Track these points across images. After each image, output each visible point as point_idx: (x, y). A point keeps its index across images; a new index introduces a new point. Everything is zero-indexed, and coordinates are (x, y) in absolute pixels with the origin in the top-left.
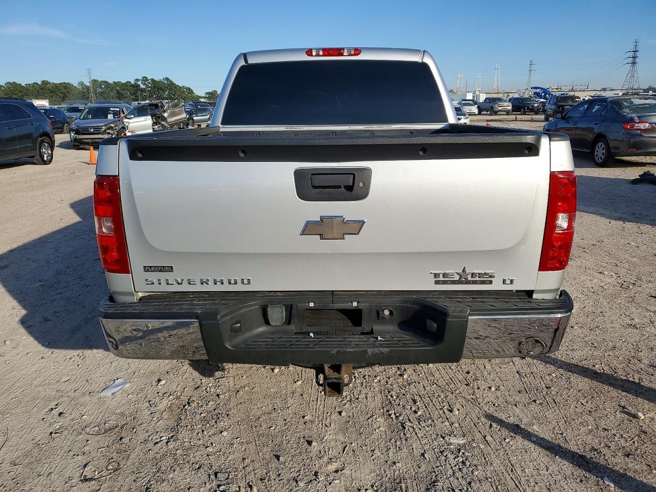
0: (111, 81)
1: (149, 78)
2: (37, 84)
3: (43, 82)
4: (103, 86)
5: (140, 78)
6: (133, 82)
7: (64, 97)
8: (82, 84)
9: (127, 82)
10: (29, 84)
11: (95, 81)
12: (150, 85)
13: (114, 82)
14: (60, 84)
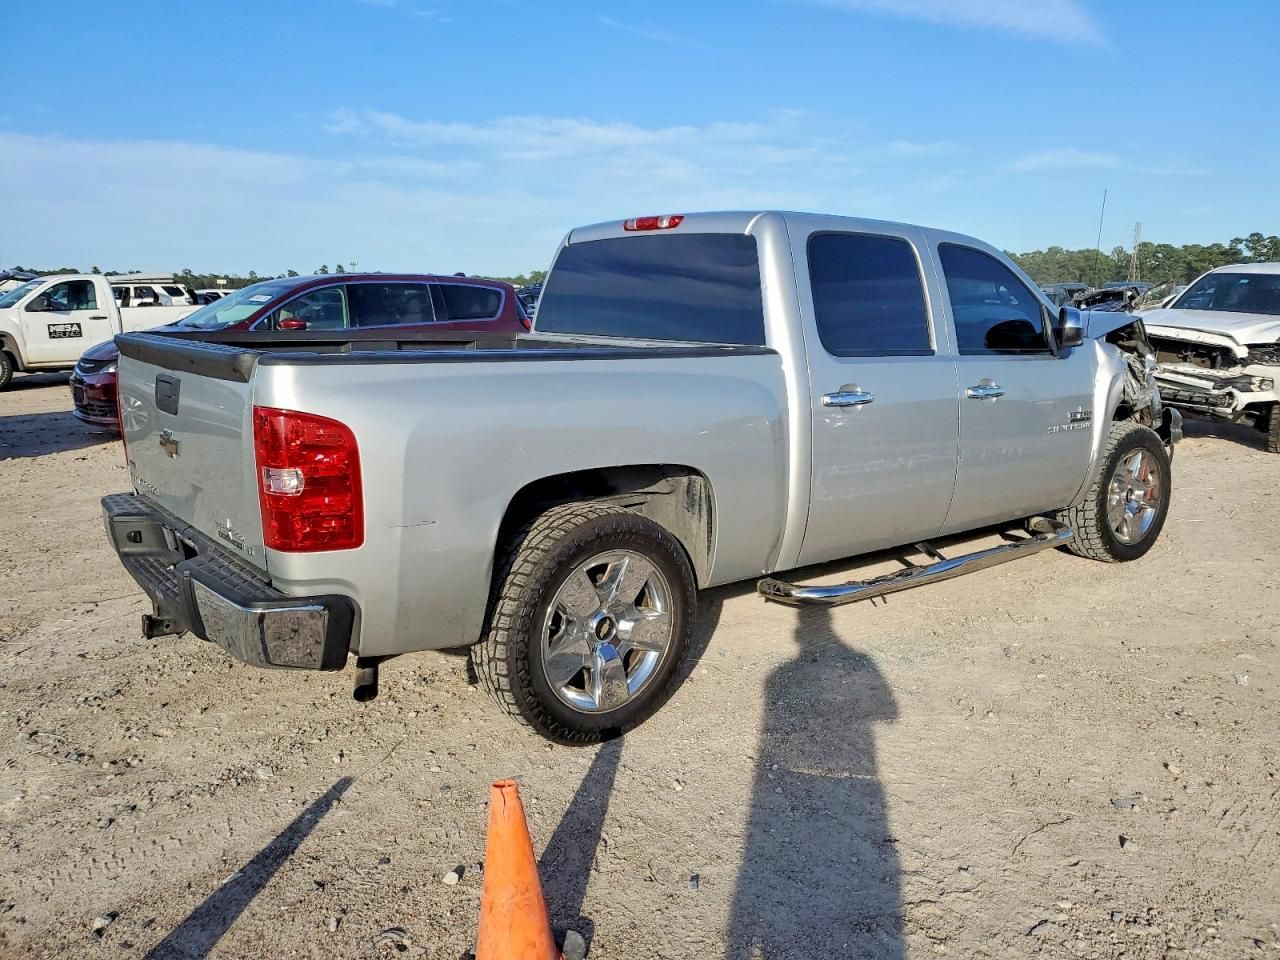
0: (1178, 245)
1: (1265, 237)
2: (1040, 252)
3: (1050, 249)
4: (1160, 255)
5: (1245, 236)
6: (1226, 245)
7: (1081, 276)
8: (1119, 251)
9: (1214, 245)
10: (1027, 254)
11: (1145, 244)
12: (1265, 250)
13: (1184, 247)
14: (1080, 252)
